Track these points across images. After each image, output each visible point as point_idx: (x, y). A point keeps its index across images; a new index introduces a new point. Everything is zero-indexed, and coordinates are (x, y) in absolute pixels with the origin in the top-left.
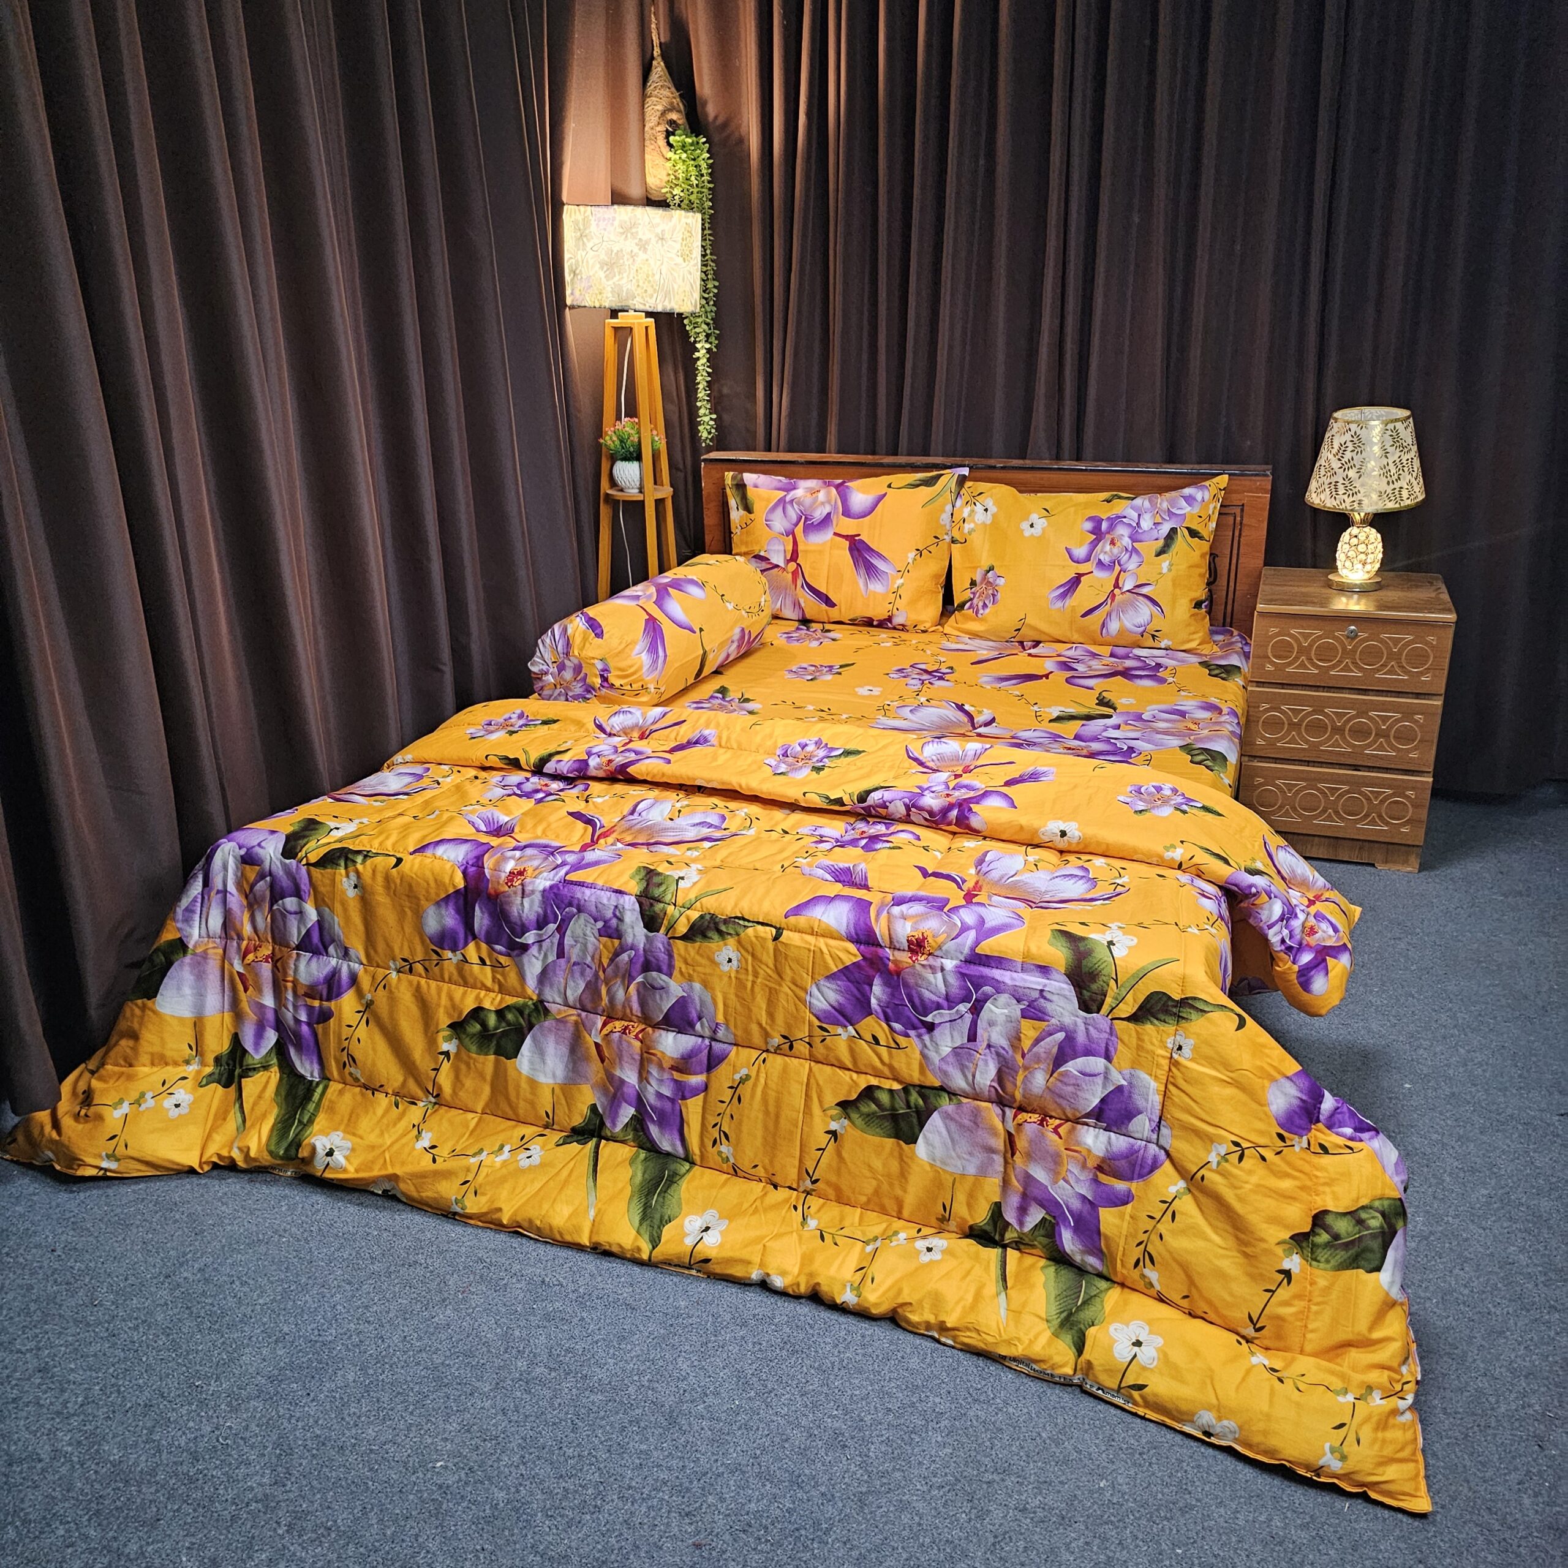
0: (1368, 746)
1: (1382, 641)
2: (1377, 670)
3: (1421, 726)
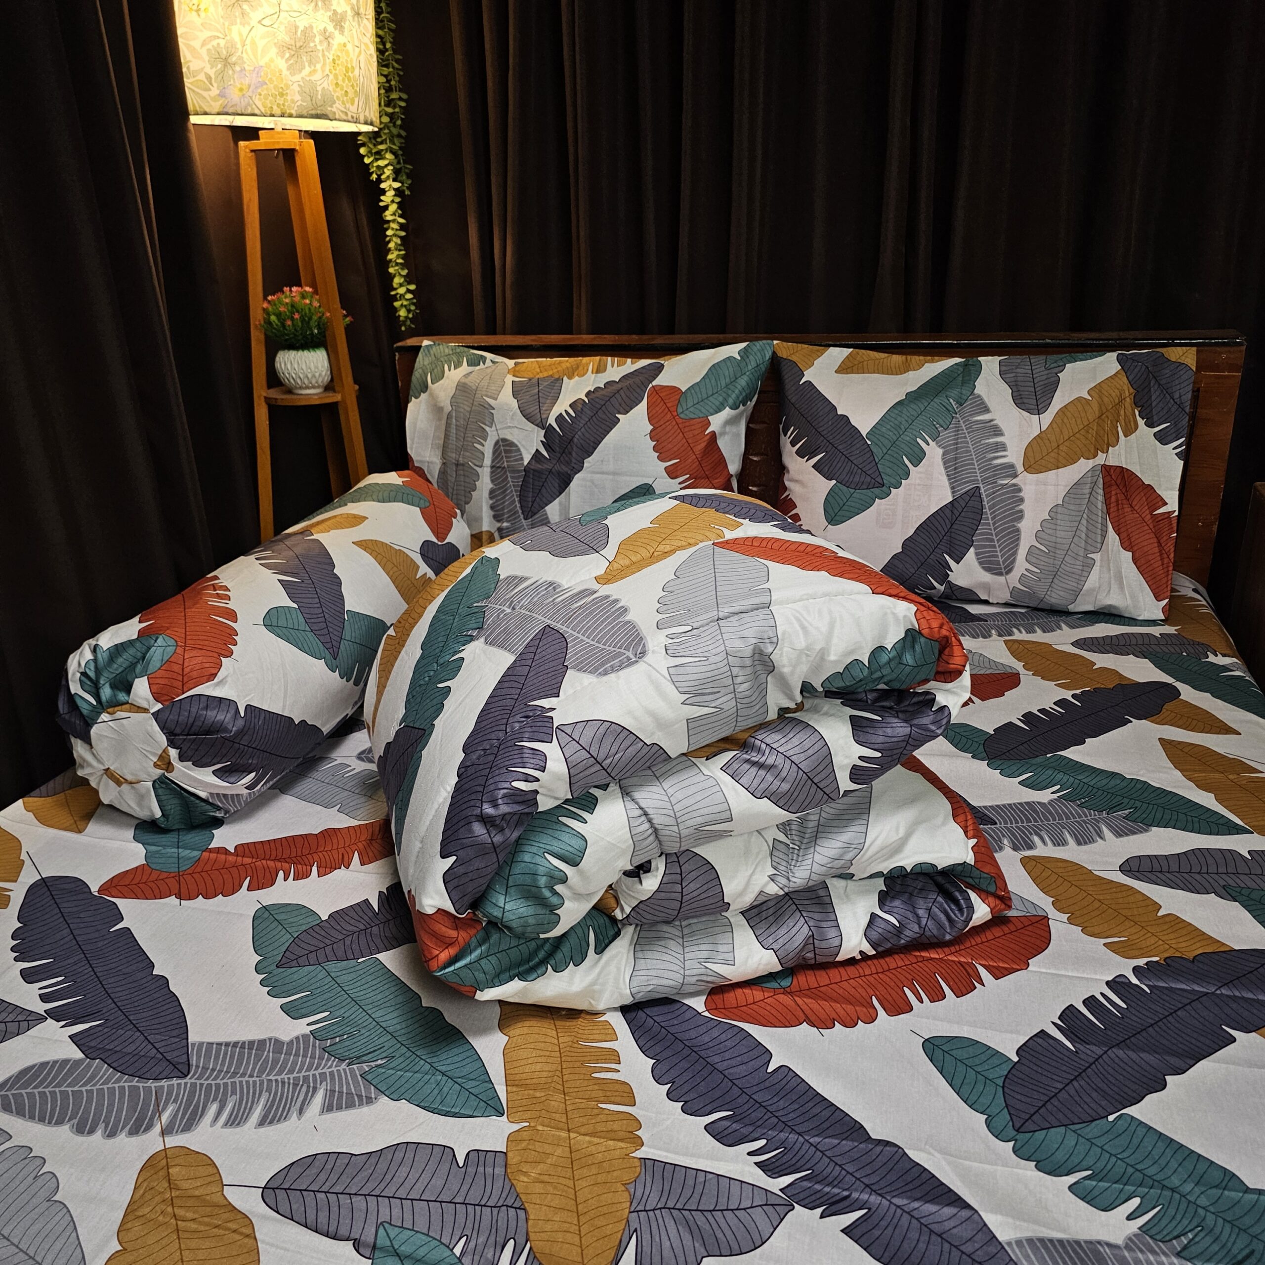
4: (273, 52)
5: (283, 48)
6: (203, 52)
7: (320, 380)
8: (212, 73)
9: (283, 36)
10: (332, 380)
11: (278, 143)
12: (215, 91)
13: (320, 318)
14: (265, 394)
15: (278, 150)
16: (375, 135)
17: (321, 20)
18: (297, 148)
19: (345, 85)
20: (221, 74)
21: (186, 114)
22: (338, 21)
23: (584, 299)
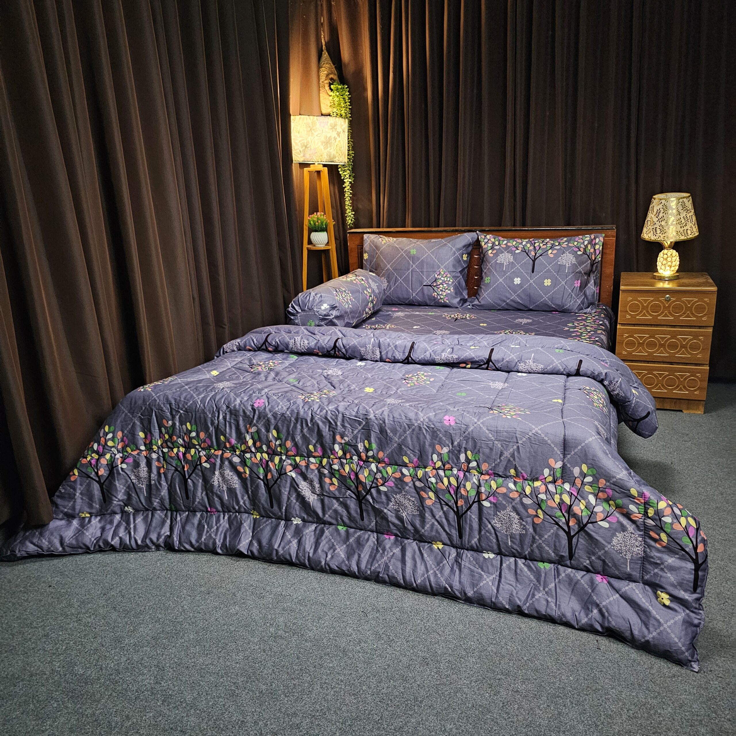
0: (677, 352)
1: (683, 302)
2: (681, 316)
3: (701, 342)
4: (320, 144)
5: (322, 143)
6: (299, 144)
7: (324, 242)
8: (301, 150)
9: (323, 139)
10: (328, 242)
11: (316, 168)
12: (302, 155)
13: (326, 222)
14: (307, 247)
15: (316, 171)
16: (344, 165)
17: (334, 134)
18: (322, 169)
19: (340, 152)
20: (304, 150)
21: (292, 161)
22: (338, 134)
23: (410, 216)
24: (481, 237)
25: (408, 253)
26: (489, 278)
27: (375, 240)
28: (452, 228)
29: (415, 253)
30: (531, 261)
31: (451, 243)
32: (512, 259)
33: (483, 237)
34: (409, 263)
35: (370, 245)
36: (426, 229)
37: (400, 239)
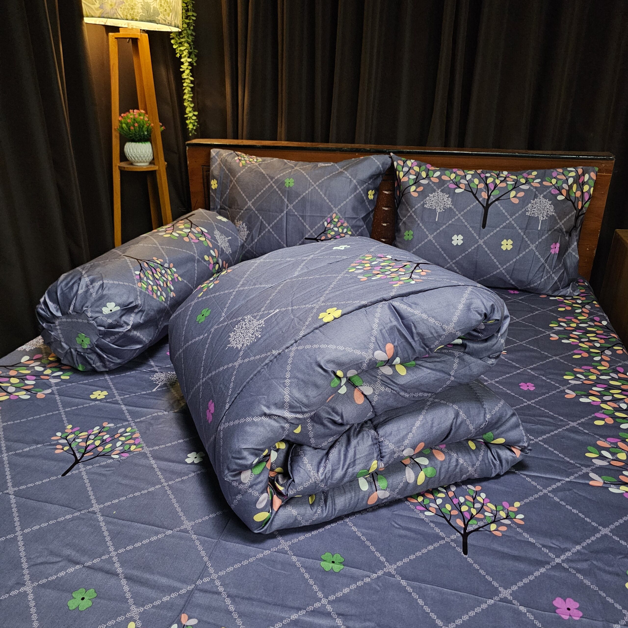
7: (147, 159)
10: (153, 159)
11: (129, 34)
12: (97, 5)
13: (148, 126)
14: (118, 165)
15: (129, 38)
16: (180, 33)
18: (139, 38)
19: (166, 6)
21: (82, 16)
23: (283, 123)
24: (398, 163)
25: (281, 184)
26: (411, 232)
27: (229, 159)
28: (350, 146)
29: (292, 185)
30: (481, 209)
31: (350, 170)
32: (449, 203)
33: (401, 163)
34: (283, 201)
35: (221, 167)
36: (308, 144)
37: (269, 160)
